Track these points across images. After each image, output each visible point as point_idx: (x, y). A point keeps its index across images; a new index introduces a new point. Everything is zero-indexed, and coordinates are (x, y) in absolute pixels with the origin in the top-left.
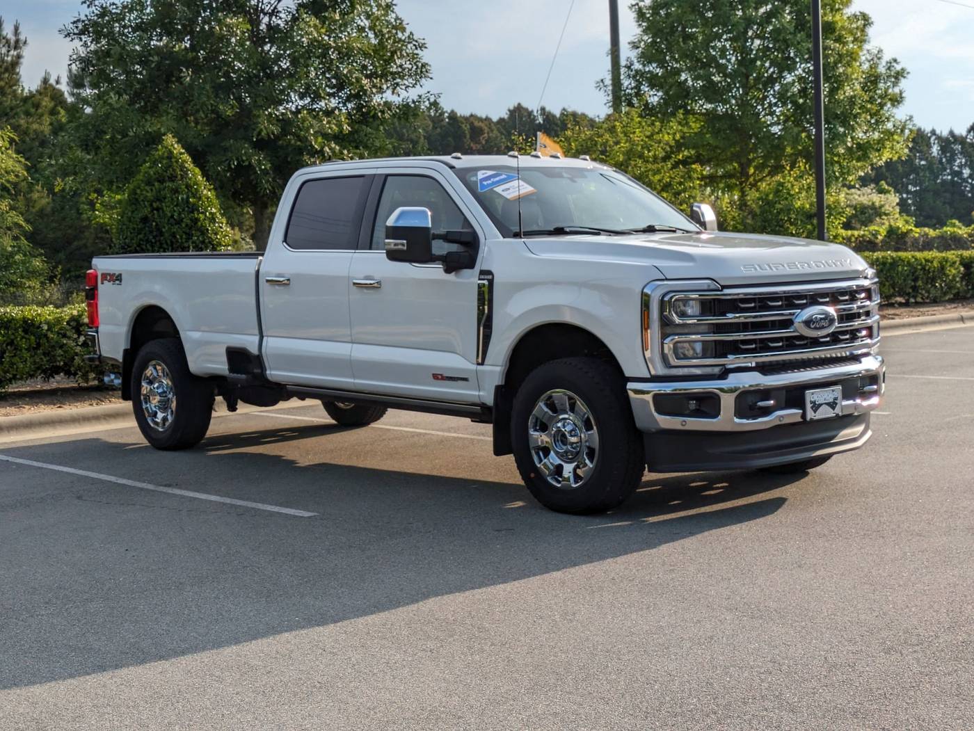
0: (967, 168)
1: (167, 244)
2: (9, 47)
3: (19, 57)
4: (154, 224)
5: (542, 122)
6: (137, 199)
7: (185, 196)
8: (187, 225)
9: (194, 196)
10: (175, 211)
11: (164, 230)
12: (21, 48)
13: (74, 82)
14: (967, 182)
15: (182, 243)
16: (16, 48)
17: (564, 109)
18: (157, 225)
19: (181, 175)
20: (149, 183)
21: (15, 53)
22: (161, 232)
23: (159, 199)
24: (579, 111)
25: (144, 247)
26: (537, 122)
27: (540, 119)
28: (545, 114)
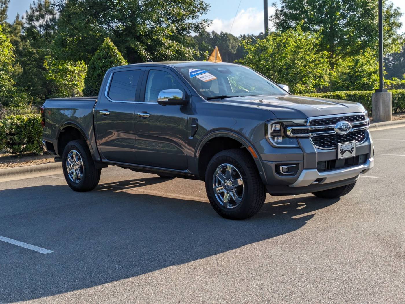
0: (391, 57)
2: (2, 3)
3: (7, 7)
5: (213, 38)
6: (95, 67)
12: (7, 3)
13: (29, 18)
14: (391, 63)
16: (5, 4)
17: (222, 32)
21: (5, 6)
24: (229, 33)
26: (211, 38)
27: (212, 36)
28: (214, 34)
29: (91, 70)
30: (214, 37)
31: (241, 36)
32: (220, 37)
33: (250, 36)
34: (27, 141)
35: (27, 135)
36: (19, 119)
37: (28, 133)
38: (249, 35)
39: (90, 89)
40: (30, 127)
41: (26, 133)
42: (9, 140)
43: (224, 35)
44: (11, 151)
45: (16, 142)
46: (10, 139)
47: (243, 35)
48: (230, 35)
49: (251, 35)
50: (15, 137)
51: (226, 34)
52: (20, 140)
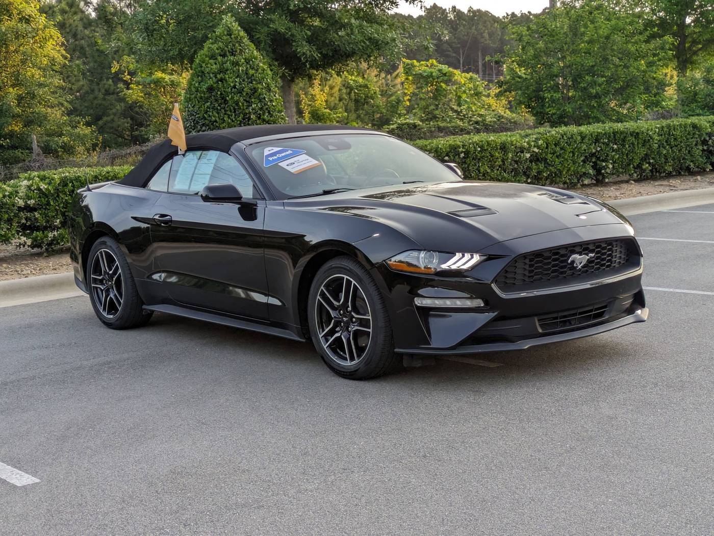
1: (231, 111)
4: (219, 93)
6: (203, 72)
7: (245, 68)
8: (247, 94)
9: (253, 69)
10: (236, 82)
11: (227, 98)
15: (244, 110)
17: (471, 8)
18: (221, 94)
19: (240, 49)
20: (213, 57)
22: (226, 100)
23: (223, 71)
25: (211, 114)
26: (449, 18)
27: (451, 16)
28: (455, 11)
29: (196, 79)
30: (455, 17)
31: (506, 15)
32: (467, 18)
33: (525, 14)
34: (61, 222)
35: (61, 211)
36: (43, 179)
37: (63, 207)
38: (523, 12)
39: (193, 117)
40: (65, 194)
41: (58, 206)
42: (24, 221)
43: (474, 12)
44: (29, 242)
45: (38, 224)
46: (26, 219)
47: (510, 13)
48: (487, 13)
49: (527, 13)
50: (37, 215)
51: (479, 11)
52: (47, 221)
